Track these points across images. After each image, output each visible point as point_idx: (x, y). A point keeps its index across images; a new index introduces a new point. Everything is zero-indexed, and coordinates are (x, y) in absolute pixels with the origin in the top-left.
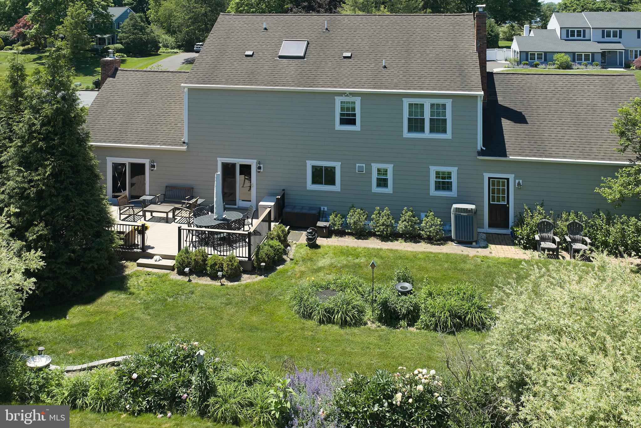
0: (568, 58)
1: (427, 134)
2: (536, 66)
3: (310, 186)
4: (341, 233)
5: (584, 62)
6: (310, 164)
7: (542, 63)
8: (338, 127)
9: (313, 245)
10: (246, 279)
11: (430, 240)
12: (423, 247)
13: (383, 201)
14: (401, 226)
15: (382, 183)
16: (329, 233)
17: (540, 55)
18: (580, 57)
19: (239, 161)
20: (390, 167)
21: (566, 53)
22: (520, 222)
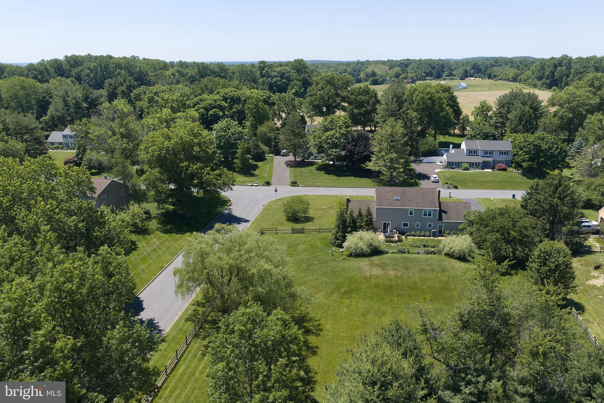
0: (467, 165)
1: (427, 216)
2: (454, 169)
3: (402, 227)
4: (410, 236)
5: (475, 167)
6: (402, 223)
7: (456, 167)
8: (409, 215)
9: (406, 238)
10: (398, 243)
11: (427, 236)
12: (426, 238)
13: (418, 230)
14: (422, 234)
15: (418, 226)
16: (408, 236)
17: (456, 163)
18: (473, 164)
19: (387, 222)
20: (419, 223)
21: (467, 162)
22: (444, 233)
